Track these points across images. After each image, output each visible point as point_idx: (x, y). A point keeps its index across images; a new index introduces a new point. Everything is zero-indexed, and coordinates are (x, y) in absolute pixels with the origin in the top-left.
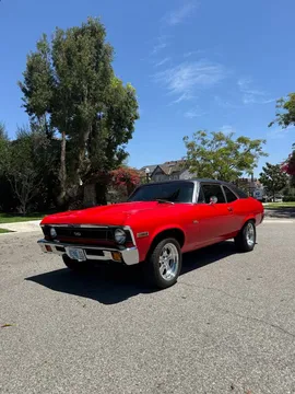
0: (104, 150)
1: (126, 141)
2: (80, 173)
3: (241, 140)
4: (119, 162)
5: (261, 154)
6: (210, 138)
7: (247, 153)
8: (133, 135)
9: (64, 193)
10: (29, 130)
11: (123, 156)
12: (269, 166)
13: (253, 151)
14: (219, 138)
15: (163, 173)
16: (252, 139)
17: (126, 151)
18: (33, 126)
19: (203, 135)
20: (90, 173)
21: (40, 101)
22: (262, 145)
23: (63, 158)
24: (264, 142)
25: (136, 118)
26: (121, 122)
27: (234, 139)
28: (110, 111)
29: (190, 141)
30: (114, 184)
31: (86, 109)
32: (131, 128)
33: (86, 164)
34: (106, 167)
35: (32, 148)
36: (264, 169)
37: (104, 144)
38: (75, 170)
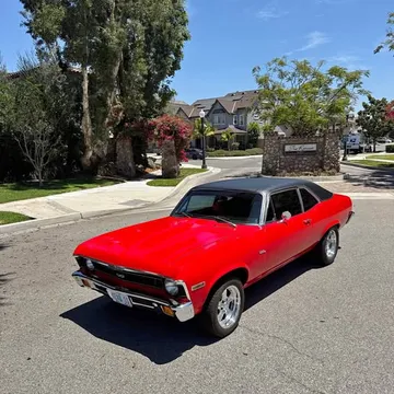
0: (141, 90)
1: (172, 74)
2: (109, 124)
3: (335, 72)
4: (163, 104)
5: (361, 92)
6: (290, 69)
7: (342, 91)
8: (181, 64)
9: (90, 153)
10: (35, 61)
11: (167, 95)
12: (372, 101)
13: (350, 88)
14: (303, 69)
15: (224, 111)
16: (351, 69)
17: (171, 87)
18: (40, 53)
19: (282, 64)
20: (123, 122)
21: (49, 25)
22: (363, 78)
23: (86, 105)
24: (367, 74)
25: (186, 37)
26: (164, 48)
27: (324, 70)
28: (148, 32)
29: (262, 74)
30: (157, 138)
31: (114, 32)
32: (178, 54)
33: (118, 111)
34: (144, 115)
35: (42, 89)
36: (365, 106)
37: (140, 82)
38: (104, 120)
